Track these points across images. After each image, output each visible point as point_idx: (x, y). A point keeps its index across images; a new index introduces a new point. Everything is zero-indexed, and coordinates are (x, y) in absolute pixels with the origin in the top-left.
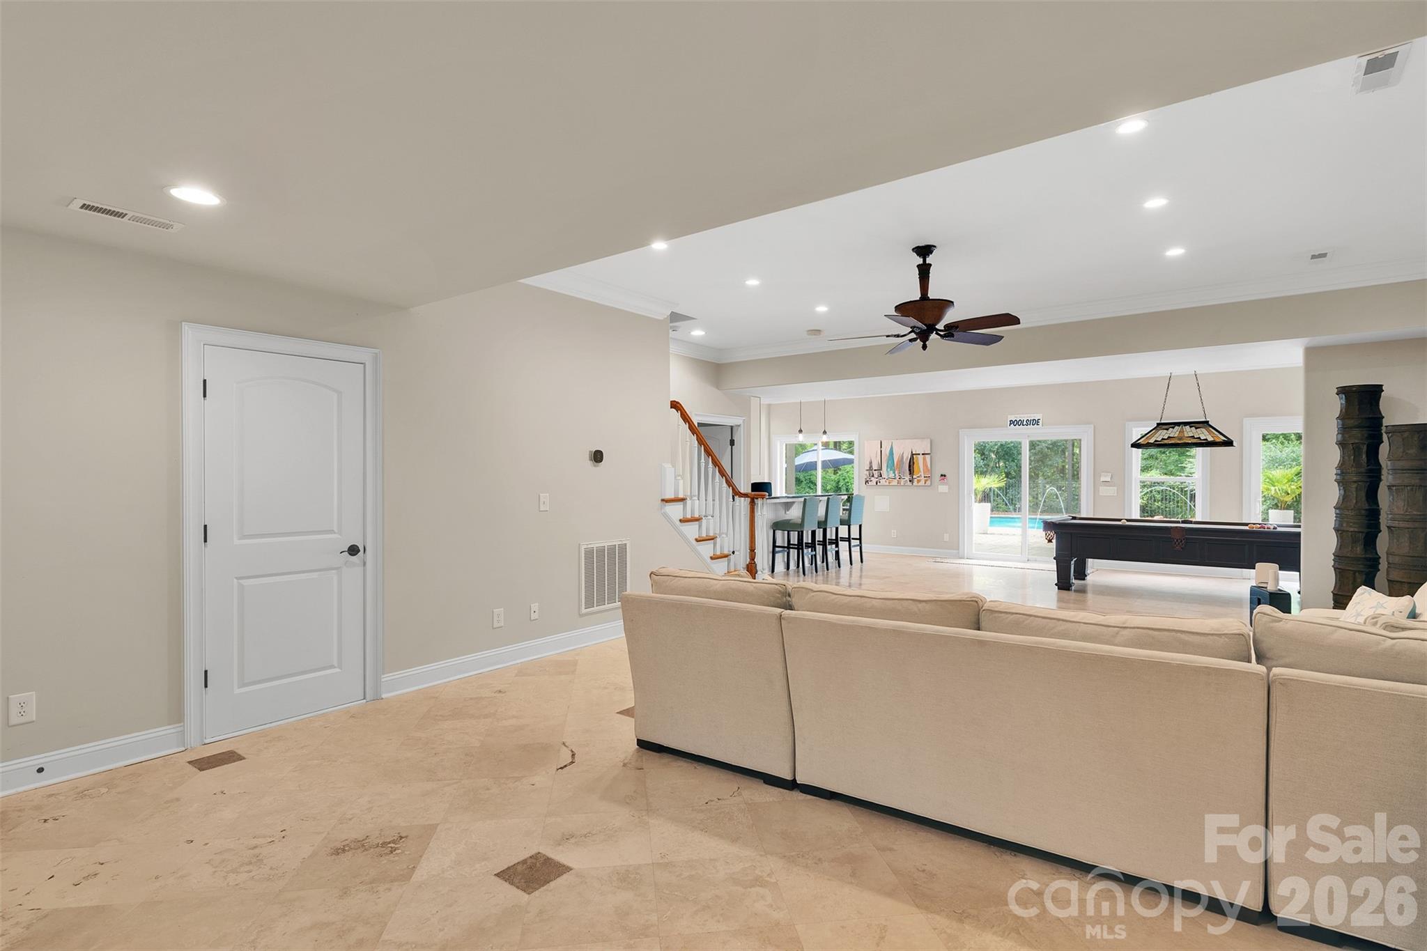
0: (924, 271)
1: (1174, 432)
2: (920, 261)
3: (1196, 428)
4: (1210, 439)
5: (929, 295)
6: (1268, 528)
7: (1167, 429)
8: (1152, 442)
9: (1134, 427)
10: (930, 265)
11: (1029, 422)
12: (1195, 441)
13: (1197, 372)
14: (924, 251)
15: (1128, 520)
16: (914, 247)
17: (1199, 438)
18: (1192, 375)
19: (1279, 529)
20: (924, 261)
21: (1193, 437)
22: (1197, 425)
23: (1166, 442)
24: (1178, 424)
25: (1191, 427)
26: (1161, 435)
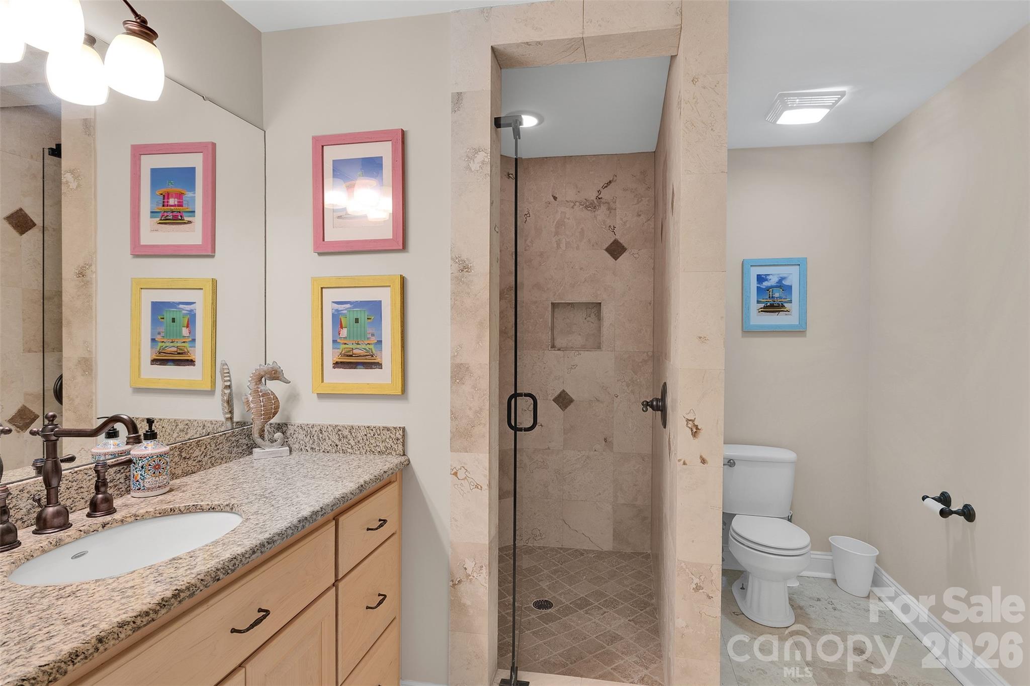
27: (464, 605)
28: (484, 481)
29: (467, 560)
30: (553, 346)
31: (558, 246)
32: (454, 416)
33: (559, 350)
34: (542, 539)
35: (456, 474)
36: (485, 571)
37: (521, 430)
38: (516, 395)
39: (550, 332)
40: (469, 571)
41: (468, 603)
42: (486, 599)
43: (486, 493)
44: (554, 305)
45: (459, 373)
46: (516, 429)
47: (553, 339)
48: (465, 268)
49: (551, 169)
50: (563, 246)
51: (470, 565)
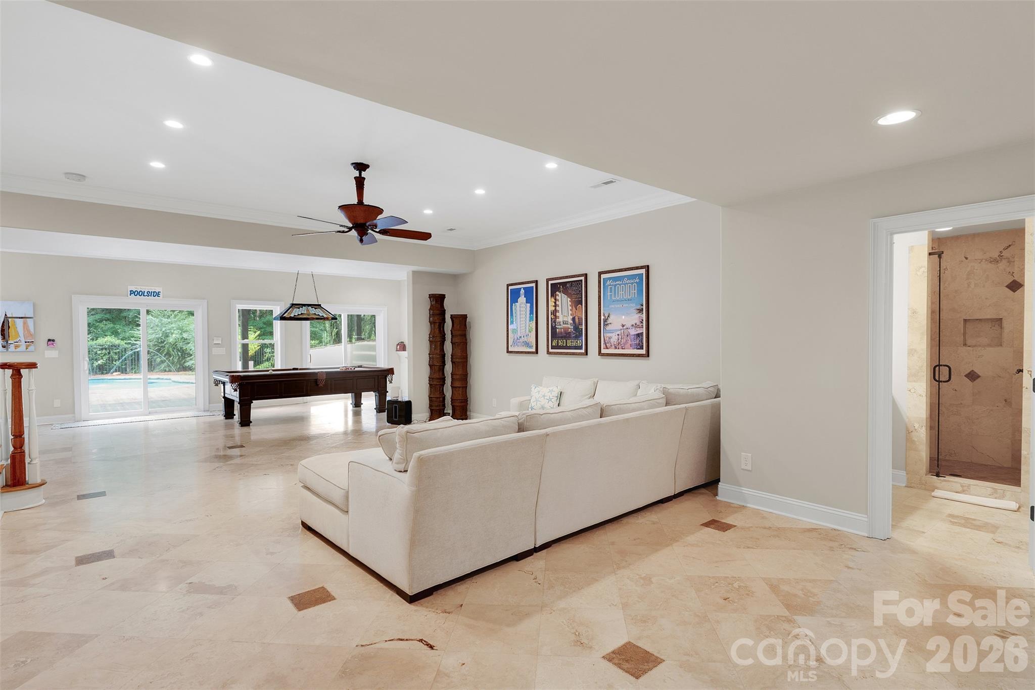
0: (360, 183)
1: (303, 310)
2: (357, 174)
3: (315, 309)
4: (325, 316)
5: (364, 201)
6: (351, 369)
7: (299, 308)
8: (293, 316)
9: (238, 304)
10: (364, 179)
11: (149, 294)
12: (317, 317)
13: (313, 273)
14: (361, 167)
15: (273, 370)
16: (353, 162)
17: (319, 315)
18: (310, 274)
19: (356, 369)
20: (360, 174)
21: (315, 314)
22: (316, 307)
23: (301, 316)
24: (304, 305)
25: (312, 307)
26: (296, 312)
27: (914, 440)
28: (924, 394)
29: (915, 423)
30: (965, 345)
31: (969, 286)
32: (909, 368)
33: (969, 346)
34: (955, 456)
35: (910, 391)
36: (924, 428)
37: (941, 382)
38: (939, 365)
39: (962, 337)
40: (916, 428)
41: (916, 440)
42: (925, 439)
43: (924, 398)
44: (965, 321)
45: (911, 352)
46: (939, 381)
47: (965, 340)
48: (914, 312)
49: (964, 241)
50: (972, 286)
51: (917, 426)
